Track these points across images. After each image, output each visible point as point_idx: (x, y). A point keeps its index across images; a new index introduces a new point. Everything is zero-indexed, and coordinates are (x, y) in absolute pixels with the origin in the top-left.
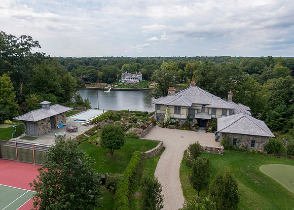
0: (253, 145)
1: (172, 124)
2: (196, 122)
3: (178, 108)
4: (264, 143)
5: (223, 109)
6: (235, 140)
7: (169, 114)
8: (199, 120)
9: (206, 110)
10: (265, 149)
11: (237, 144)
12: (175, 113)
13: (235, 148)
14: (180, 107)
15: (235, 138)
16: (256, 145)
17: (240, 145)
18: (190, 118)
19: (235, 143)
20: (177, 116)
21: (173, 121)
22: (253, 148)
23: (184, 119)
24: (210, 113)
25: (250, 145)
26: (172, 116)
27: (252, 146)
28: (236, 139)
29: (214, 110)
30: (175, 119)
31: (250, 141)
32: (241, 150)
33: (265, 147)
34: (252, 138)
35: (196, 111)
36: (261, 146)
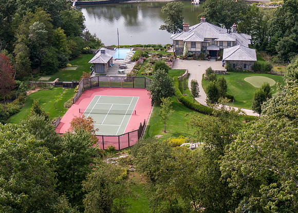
0: (245, 67)
1: (190, 56)
2: (208, 53)
3: (193, 43)
4: (251, 65)
5: (227, 41)
6: (234, 64)
7: (187, 48)
8: (210, 51)
9: (215, 43)
10: (252, 69)
11: (236, 67)
12: (192, 47)
13: (235, 70)
14: (195, 42)
16: (247, 66)
18: (203, 50)
19: (234, 67)
20: (193, 50)
21: (191, 54)
22: (245, 69)
23: (199, 52)
24: (218, 45)
25: (243, 67)
26: (190, 50)
29: (221, 42)
30: (192, 52)
31: (243, 65)
32: (238, 71)
33: (252, 67)
34: (244, 63)
35: (208, 44)
36: (250, 67)
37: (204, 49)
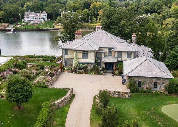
1: (80, 69)
2: (103, 65)
3: (85, 53)
4: (165, 84)
5: (128, 52)
7: (77, 58)
8: (106, 63)
9: (113, 54)
10: (166, 90)
11: (142, 86)
12: (83, 58)
13: (140, 90)
14: (87, 51)
15: (139, 80)
16: (158, 86)
17: (144, 87)
18: (97, 63)
19: (139, 86)
20: (85, 61)
21: (82, 66)
22: (155, 89)
23: (92, 64)
24: (116, 56)
25: (153, 87)
26: (80, 61)
27: (154, 87)
28: (141, 82)
29: (120, 53)
30: (83, 64)
31: (153, 83)
32: (145, 92)
33: (166, 88)
34: (154, 80)
35: (103, 55)
36: (162, 87)
37: (99, 61)
